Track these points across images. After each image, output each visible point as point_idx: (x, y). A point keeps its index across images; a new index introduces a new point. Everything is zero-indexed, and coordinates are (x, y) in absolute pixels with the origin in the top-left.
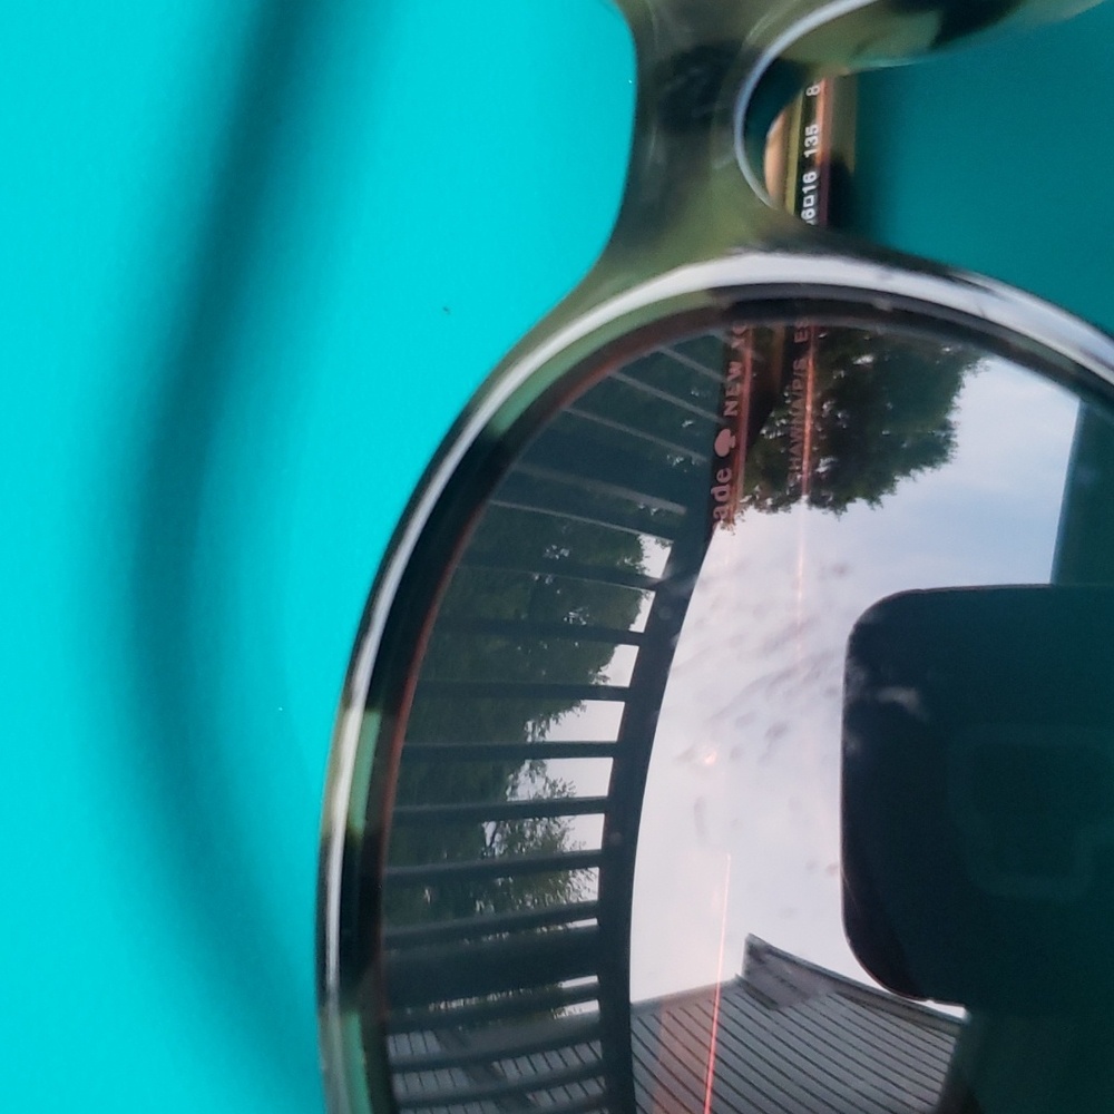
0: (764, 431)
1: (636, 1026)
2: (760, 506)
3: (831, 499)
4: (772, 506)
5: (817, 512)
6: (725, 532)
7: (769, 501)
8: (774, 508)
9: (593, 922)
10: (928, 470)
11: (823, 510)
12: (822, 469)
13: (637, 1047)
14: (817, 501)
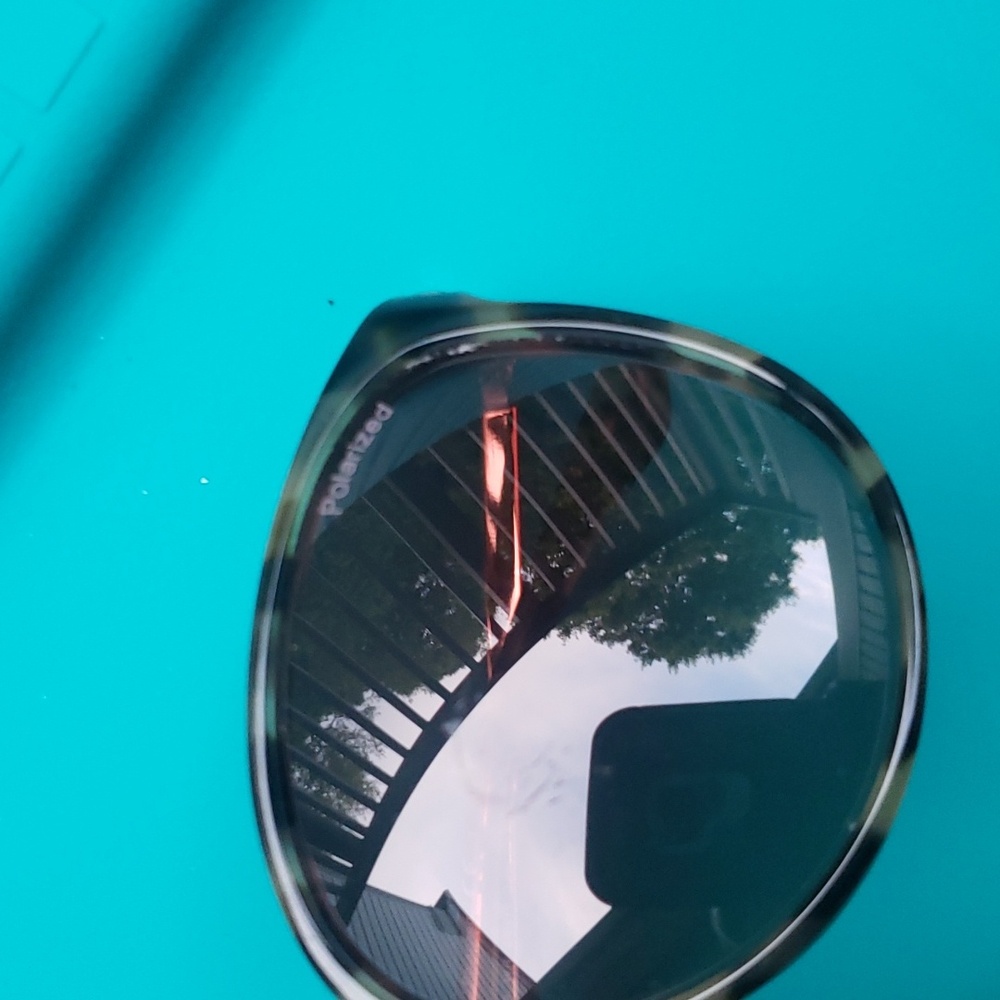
0: (629, 575)
1: (365, 894)
2: (593, 634)
3: (646, 651)
4: (602, 637)
5: (631, 656)
6: (560, 640)
7: (602, 633)
8: (602, 639)
9: (361, 837)
10: (726, 658)
11: (635, 657)
12: (653, 626)
13: (360, 904)
14: (635, 649)
